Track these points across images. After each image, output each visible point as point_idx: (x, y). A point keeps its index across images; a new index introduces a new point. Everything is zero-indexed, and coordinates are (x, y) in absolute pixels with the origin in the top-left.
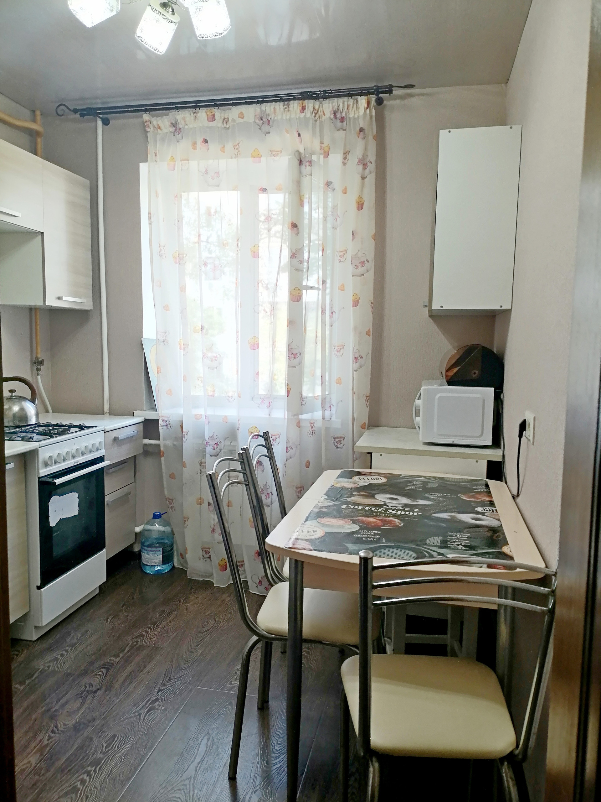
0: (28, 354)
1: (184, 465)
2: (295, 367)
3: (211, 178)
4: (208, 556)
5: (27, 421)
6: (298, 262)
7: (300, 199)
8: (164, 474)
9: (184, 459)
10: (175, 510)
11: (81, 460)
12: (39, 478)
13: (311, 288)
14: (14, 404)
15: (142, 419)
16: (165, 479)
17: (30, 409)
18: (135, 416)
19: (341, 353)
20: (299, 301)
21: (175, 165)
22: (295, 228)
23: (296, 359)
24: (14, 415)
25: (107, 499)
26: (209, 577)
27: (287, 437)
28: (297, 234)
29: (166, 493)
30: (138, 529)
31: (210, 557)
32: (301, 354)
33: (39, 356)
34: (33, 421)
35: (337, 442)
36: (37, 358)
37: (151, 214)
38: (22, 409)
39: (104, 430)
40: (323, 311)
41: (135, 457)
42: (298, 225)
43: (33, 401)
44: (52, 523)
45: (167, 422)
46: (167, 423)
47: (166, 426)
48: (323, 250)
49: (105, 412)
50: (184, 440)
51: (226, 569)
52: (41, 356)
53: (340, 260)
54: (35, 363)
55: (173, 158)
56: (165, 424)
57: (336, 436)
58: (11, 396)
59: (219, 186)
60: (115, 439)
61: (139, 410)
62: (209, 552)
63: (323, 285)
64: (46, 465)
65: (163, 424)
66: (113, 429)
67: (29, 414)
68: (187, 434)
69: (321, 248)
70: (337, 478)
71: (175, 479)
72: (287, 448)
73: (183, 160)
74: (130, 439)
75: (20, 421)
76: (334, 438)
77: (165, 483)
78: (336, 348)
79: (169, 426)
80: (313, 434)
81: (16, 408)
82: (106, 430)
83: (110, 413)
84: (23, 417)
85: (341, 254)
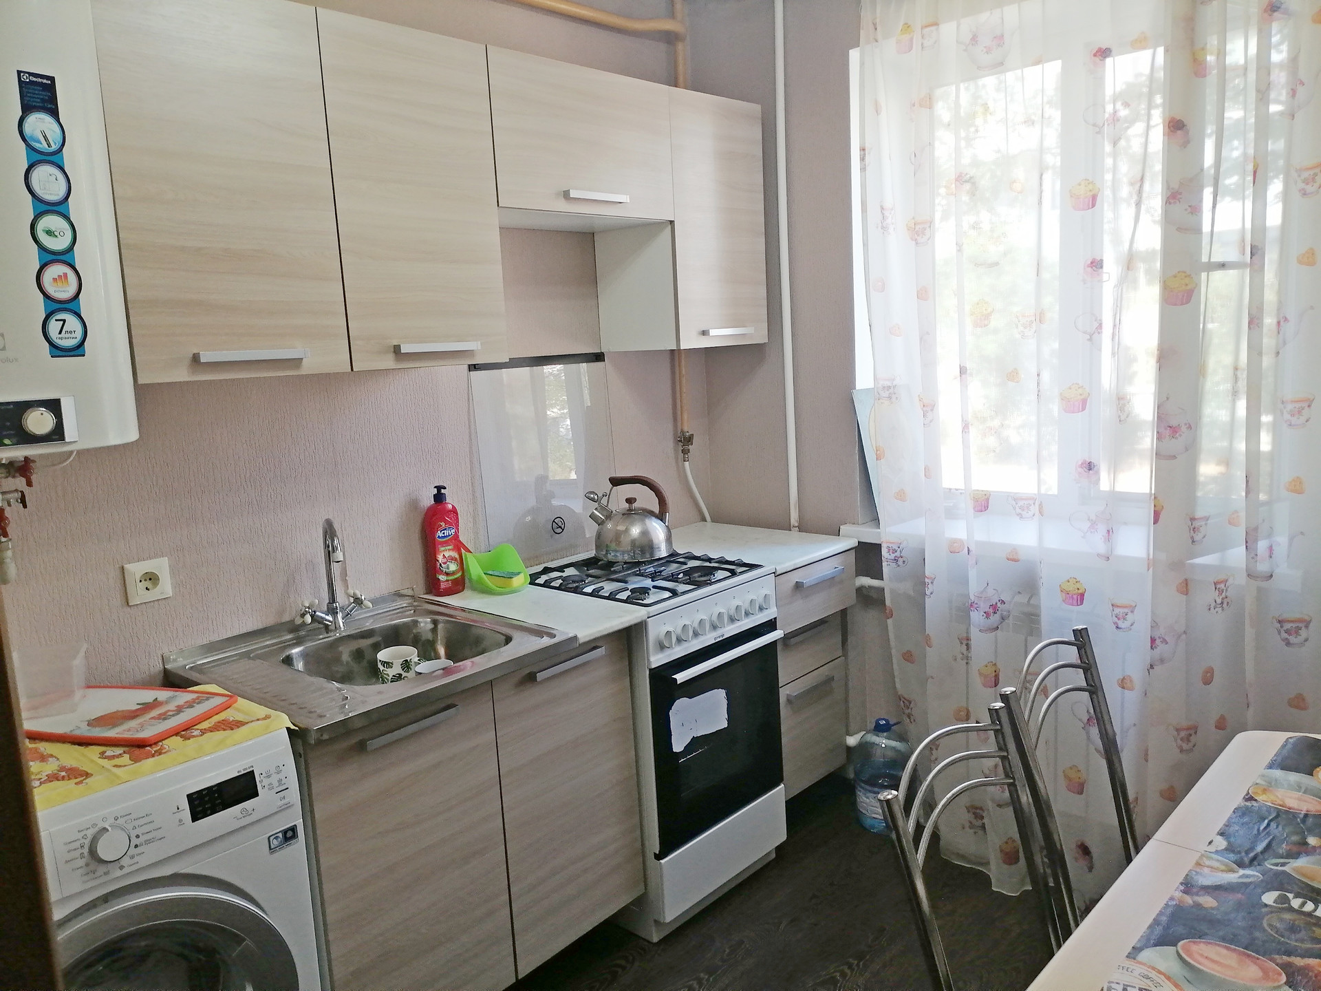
0: (670, 426)
1: (927, 641)
2: (1174, 457)
3: (985, 50)
4: (979, 823)
5: (652, 554)
6: (1186, 210)
7: (1195, 60)
8: (893, 651)
9: (930, 629)
10: (914, 720)
11: (730, 630)
12: (651, 670)
13: (1223, 266)
14: (632, 524)
15: (853, 543)
16: (895, 661)
17: (657, 530)
18: (843, 536)
19: (1303, 419)
20: (1188, 302)
21: (911, 40)
22: (1179, 132)
23: (1177, 438)
24: (633, 542)
25: (784, 693)
26: (981, 864)
27: (1153, 613)
28: (1186, 144)
29: (898, 686)
30: (852, 741)
31: (983, 827)
32: (1190, 427)
33: (686, 429)
34: (663, 552)
35: (1287, 631)
36: (682, 431)
37: (864, 150)
38: (645, 533)
39: (774, 573)
40: (1254, 322)
41: (843, 613)
42: (1185, 122)
43: (661, 517)
44: (678, 747)
45: (898, 554)
46: (896, 554)
47: (896, 560)
48: (1255, 173)
49: (792, 526)
50: (928, 592)
51: (1017, 860)
52: (688, 428)
53: (1303, 189)
54: (680, 441)
55: (907, 27)
56: (893, 556)
57: (1286, 616)
58: (630, 510)
59: (1002, 64)
60: (798, 586)
61: (850, 523)
62: (982, 818)
63: (1254, 258)
64: (662, 647)
65: (889, 557)
66: (792, 568)
67: (655, 541)
68: (932, 583)
69: (1250, 167)
70: (1270, 766)
71: (912, 662)
72: (1153, 640)
73: (926, 27)
74: (828, 582)
75: (643, 552)
76: (1280, 622)
77: (895, 666)
78: (1290, 407)
79: (901, 560)
80: (1225, 605)
81: (635, 531)
82: (778, 573)
83: (802, 528)
84: (647, 546)
85: (1306, 175)
